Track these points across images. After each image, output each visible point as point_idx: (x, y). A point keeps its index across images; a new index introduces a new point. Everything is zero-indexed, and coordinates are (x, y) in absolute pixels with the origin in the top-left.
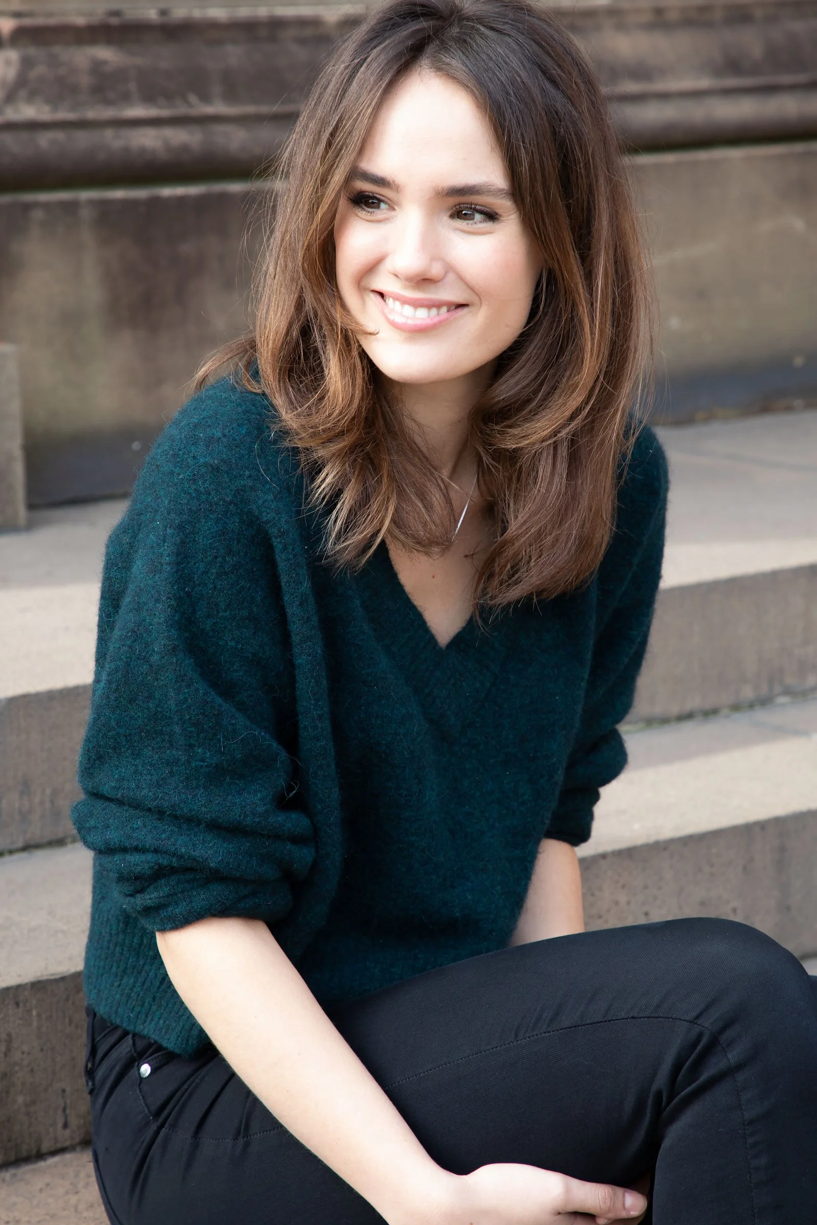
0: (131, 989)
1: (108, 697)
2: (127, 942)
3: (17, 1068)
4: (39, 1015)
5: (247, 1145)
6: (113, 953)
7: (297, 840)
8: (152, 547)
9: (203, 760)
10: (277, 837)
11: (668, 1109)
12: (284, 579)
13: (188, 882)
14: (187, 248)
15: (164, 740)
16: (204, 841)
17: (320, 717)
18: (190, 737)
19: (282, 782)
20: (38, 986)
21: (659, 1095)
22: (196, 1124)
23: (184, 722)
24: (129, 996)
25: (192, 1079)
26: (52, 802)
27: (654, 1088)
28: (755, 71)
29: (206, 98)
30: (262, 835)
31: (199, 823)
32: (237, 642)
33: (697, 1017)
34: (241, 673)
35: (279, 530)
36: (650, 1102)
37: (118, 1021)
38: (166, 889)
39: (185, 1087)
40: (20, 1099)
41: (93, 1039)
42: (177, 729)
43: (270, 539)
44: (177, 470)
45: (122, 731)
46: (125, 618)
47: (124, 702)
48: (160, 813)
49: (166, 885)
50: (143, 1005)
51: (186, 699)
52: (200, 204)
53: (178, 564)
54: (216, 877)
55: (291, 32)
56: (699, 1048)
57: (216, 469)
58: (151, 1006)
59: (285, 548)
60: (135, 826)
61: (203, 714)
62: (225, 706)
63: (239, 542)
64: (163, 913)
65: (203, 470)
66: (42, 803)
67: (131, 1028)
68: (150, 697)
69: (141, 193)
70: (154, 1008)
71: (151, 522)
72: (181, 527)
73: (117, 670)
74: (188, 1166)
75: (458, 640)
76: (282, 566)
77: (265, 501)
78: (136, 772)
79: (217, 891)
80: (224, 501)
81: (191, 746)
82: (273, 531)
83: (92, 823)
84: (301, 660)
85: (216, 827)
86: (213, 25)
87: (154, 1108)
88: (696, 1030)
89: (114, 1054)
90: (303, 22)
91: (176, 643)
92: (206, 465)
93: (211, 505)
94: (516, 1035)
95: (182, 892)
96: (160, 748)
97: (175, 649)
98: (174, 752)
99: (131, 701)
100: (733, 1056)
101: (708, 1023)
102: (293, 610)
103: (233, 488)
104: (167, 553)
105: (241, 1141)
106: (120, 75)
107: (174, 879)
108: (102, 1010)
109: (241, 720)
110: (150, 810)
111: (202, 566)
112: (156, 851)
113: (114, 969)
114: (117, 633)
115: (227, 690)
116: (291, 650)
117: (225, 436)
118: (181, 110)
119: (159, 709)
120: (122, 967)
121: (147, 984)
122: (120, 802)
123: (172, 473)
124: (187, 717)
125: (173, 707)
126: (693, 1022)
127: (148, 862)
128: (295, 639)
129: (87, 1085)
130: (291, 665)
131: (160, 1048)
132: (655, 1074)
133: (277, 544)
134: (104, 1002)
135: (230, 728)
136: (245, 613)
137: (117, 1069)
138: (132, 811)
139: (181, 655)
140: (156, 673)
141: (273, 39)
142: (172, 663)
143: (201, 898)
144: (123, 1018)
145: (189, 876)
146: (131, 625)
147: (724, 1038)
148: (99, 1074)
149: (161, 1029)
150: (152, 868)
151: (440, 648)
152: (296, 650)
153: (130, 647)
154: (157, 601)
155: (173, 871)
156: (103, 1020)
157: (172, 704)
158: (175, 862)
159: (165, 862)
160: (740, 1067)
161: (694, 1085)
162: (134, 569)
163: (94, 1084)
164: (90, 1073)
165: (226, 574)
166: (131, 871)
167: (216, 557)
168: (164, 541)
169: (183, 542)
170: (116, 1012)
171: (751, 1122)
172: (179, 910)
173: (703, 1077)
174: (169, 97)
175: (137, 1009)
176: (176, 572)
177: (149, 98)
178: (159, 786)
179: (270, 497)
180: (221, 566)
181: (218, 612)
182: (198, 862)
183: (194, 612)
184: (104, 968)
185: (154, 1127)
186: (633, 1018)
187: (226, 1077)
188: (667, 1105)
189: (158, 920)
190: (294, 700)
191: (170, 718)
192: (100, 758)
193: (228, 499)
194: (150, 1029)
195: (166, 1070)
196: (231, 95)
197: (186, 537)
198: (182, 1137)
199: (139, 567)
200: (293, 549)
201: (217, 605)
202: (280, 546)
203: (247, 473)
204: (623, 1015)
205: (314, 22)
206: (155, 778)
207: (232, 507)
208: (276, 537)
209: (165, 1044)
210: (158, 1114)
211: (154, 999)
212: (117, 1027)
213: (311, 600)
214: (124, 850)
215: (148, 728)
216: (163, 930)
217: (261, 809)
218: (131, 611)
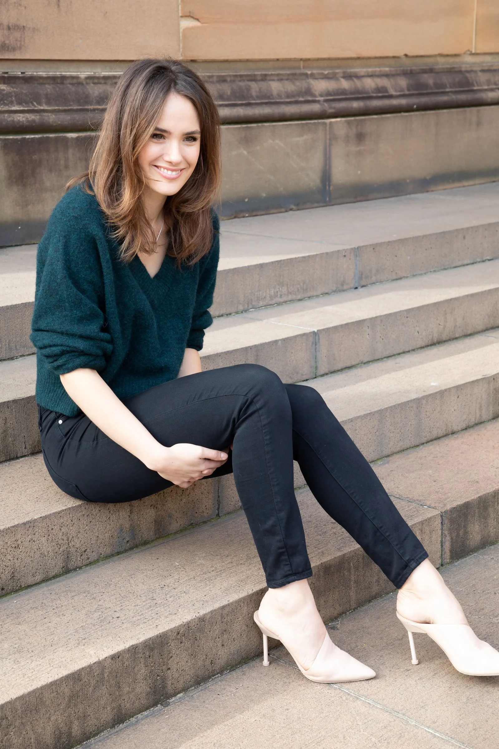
0: (52, 397)
1: (43, 295)
2: (50, 382)
3: (9, 429)
4: (15, 411)
5: (97, 443)
6: (46, 386)
7: (108, 342)
8: (55, 244)
9: (76, 315)
10: (102, 340)
11: (237, 424)
12: (101, 254)
13: (72, 356)
14: (35, 157)
15: (62, 309)
16: (78, 341)
17: (112, 301)
18: (72, 307)
19: (102, 322)
20: (15, 401)
21: (234, 419)
22: (79, 438)
23: (69, 302)
24: (52, 400)
25: (77, 423)
26: (9, 344)
27: (233, 417)
28: (228, 99)
29: (40, 104)
30: (97, 340)
31: (76, 336)
32: (85, 276)
33: (246, 394)
34: (87, 286)
35: (99, 237)
36: (231, 422)
37: (48, 408)
38: (65, 359)
39: (75, 426)
40: (10, 439)
41: (41, 414)
42: (67, 304)
43: (96, 240)
44: (63, 218)
45: (47, 306)
46: (46, 269)
47: (48, 296)
48: (62, 333)
49: (65, 358)
50: (56, 402)
51: (70, 294)
52: (40, 141)
53: (65, 249)
54: (82, 353)
55: (68, 81)
56: (247, 403)
57: (76, 218)
58: (59, 402)
59: (101, 243)
60: (54, 338)
61: (76, 299)
62: (83, 296)
63: (85, 242)
64: (64, 367)
65: (72, 218)
66: (5, 345)
67: (52, 410)
68: (57, 294)
69: (19, 137)
70: (60, 402)
71: (54, 235)
72: (65, 237)
73: (45, 285)
74: (77, 451)
75: (157, 276)
76: (100, 249)
77: (93, 228)
78: (53, 320)
79: (83, 359)
80: (79, 228)
81: (72, 310)
82: (97, 238)
83: (38, 339)
84: (106, 281)
85: (81, 337)
86: (41, 78)
87: (65, 432)
88: (246, 398)
89: (49, 418)
90: (73, 78)
91: (66, 275)
92: (73, 216)
93: (75, 230)
94: (187, 403)
95: (71, 359)
96: (61, 311)
97: (65, 277)
98: (66, 313)
99: (51, 296)
100: (258, 405)
101: (250, 396)
102: (104, 264)
103: (82, 224)
104: (60, 245)
105: (95, 442)
106: (9, 95)
107: (67, 355)
108: (43, 405)
109: (88, 301)
110: (59, 332)
111: (72, 250)
112: (62, 345)
113: (46, 391)
114: (44, 273)
115: (83, 292)
116: (103, 278)
117: (79, 206)
118: (32, 108)
119: (61, 298)
120: (49, 390)
121: (58, 395)
122: (48, 331)
123: (61, 218)
124: (70, 300)
125: (66, 296)
126: (245, 396)
127: (59, 350)
128: (105, 274)
129: (40, 428)
130: (103, 283)
131: (64, 415)
132: (233, 413)
133: (98, 242)
134: (43, 402)
135: (85, 303)
136: (87, 266)
137: (50, 422)
138: (52, 333)
139: (67, 279)
140: (59, 286)
141: (62, 83)
142: (64, 282)
143: (78, 361)
144: (50, 407)
145: (73, 354)
146: (50, 270)
147: (255, 400)
148: (44, 425)
149: (63, 409)
150: (60, 351)
151: (151, 278)
152: (105, 278)
153: (50, 277)
154: (58, 261)
155: (68, 352)
156: (43, 408)
157: (65, 296)
158: (68, 349)
159: (65, 349)
160: (260, 409)
161: (246, 415)
162: (49, 252)
163: (42, 428)
164: (40, 424)
165: (81, 252)
166: (53, 353)
167: (77, 247)
168: (59, 241)
169: (66, 242)
170: (48, 405)
171: (264, 425)
172: (70, 365)
173: (249, 412)
174: (27, 103)
175: (54, 403)
176: (64, 252)
177: (20, 104)
178: (61, 324)
179: (95, 226)
180: (79, 250)
181: (78, 265)
182: (76, 348)
183: (70, 265)
184: (43, 391)
185: (65, 439)
186: (226, 395)
187: (89, 422)
188: (237, 422)
189: (62, 370)
190: (104, 295)
191: (65, 301)
192: (40, 316)
193: (81, 227)
194: (59, 409)
195: (68, 422)
196: (49, 103)
197: (67, 240)
198: (75, 442)
199: (51, 250)
200: (104, 244)
201: (78, 263)
202: (100, 243)
203: (87, 219)
204: (222, 395)
205: (77, 78)
206: (60, 321)
207: (82, 230)
208: (98, 240)
209: (65, 414)
210: (66, 435)
211: (60, 399)
212: (48, 410)
213: (110, 261)
214: (50, 346)
215: (57, 305)
216: (63, 373)
217: (96, 331)
218: (49, 265)
